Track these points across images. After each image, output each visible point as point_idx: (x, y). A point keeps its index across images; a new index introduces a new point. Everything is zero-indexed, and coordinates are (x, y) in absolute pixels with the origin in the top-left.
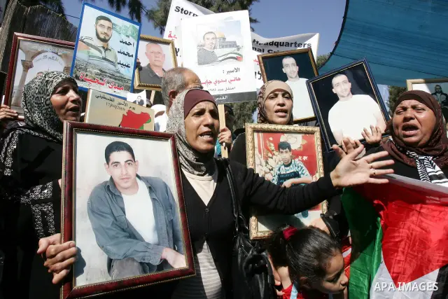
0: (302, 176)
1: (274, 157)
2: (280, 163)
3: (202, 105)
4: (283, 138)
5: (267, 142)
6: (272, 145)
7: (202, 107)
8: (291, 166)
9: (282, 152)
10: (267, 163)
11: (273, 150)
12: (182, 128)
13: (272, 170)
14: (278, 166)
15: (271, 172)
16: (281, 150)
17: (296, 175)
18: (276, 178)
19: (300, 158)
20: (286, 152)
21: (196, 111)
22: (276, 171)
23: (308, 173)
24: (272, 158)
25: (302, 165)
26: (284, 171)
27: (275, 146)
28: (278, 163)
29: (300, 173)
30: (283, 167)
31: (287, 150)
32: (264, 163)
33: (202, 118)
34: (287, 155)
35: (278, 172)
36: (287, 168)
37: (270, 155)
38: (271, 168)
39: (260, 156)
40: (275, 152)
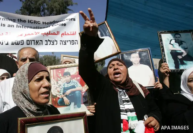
0: (77, 87)
1: (61, 80)
2: (64, 82)
3: (41, 74)
4: (66, 70)
5: (58, 73)
6: (60, 74)
7: (41, 75)
8: (71, 83)
9: (66, 77)
10: (58, 83)
11: (61, 77)
12: (27, 89)
13: (60, 86)
14: (64, 84)
15: (60, 87)
16: (65, 76)
17: (74, 87)
18: (62, 89)
19: (76, 78)
20: (68, 77)
21: (37, 78)
22: (62, 86)
23: (80, 85)
24: (60, 80)
25: (77, 82)
26: (66, 86)
27: (62, 75)
28: (63, 83)
29: (75, 86)
30: (66, 84)
31: (68, 75)
32: (56, 83)
33: (41, 82)
34: (68, 78)
35: (64, 87)
36: (69, 84)
37: (59, 79)
38: (59, 85)
39: (54, 80)
40: (62, 77)
